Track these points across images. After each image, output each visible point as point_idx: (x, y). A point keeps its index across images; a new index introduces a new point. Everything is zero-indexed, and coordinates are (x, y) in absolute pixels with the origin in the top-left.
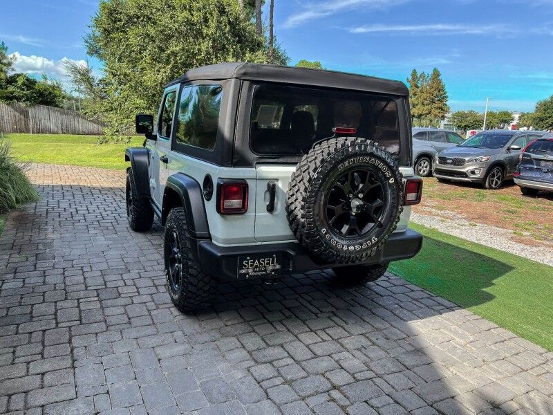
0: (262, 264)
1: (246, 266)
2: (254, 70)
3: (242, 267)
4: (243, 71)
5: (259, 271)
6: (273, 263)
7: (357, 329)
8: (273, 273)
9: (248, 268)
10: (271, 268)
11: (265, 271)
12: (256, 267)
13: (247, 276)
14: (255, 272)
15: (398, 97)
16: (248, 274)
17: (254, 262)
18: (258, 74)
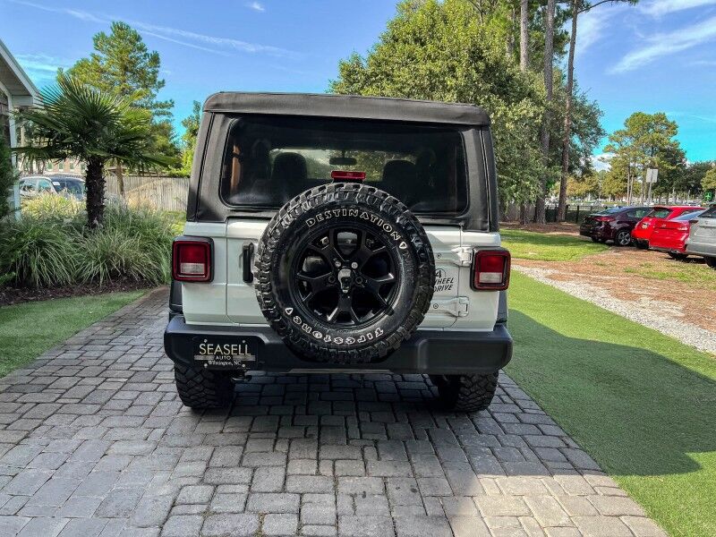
0: (227, 352)
1: (203, 351)
2: (231, 101)
3: (197, 351)
4: (215, 103)
5: (223, 361)
6: (243, 351)
7: (383, 467)
8: (244, 366)
9: (207, 354)
10: (240, 357)
11: (232, 361)
12: (218, 354)
13: (206, 365)
14: (217, 361)
16: (206, 361)
17: (215, 347)
18: (234, 105)
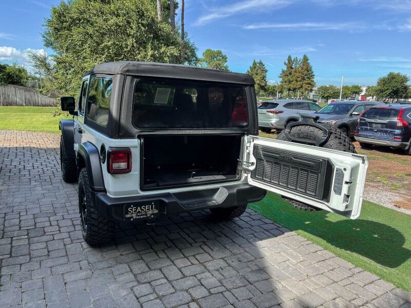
0: (143, 210)
1: (130, 212)
2: (135, 68)
3: (127, 212)
4: (126, 69)
5: (142, 215)
6: (152, 208)
8: (152, 216)
9: (132, 213)
10: (150, 212)
11: (146, 215)
12: (139, 212)
13: (132, 219)
14: (138, 216)
15: (246, 85)
16: (132, 217)
17: (137, 209)
18: (138, 71)
